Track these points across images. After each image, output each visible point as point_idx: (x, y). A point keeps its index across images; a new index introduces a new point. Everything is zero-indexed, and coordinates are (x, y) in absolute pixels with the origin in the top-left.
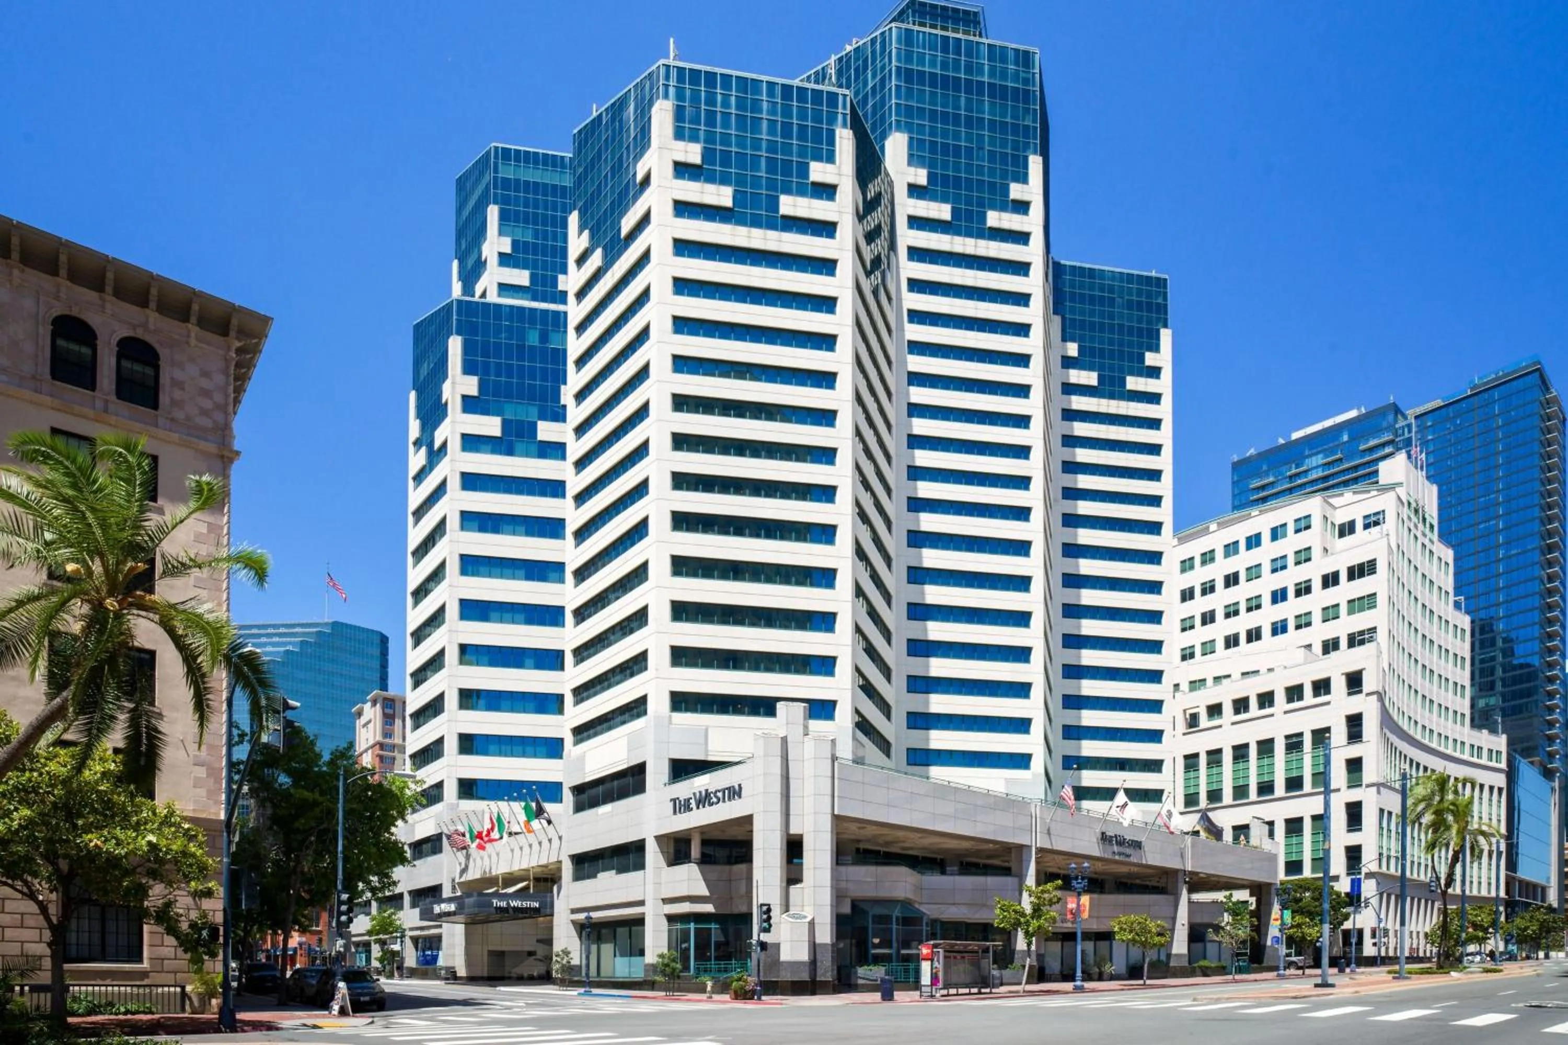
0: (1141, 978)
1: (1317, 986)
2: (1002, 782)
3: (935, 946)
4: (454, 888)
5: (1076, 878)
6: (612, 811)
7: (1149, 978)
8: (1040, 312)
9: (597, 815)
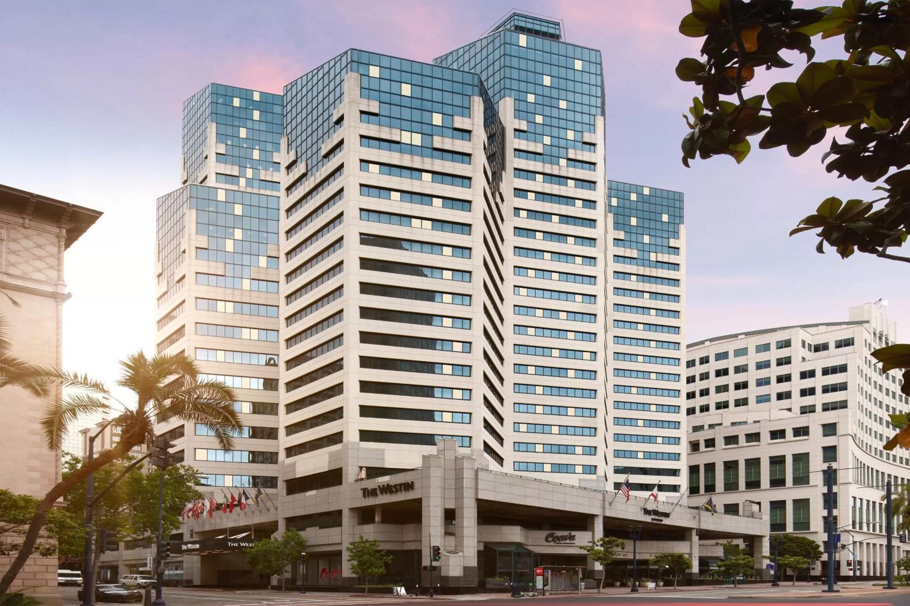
0: (674, 586)
1: (823, 591)
2: (577, 481)
3: (544, 569)
4: (192, 536)
5: (633, 533)
6: (316, 495)
7: (678, 586)
8: (603, 213)
9: (305, 496)
